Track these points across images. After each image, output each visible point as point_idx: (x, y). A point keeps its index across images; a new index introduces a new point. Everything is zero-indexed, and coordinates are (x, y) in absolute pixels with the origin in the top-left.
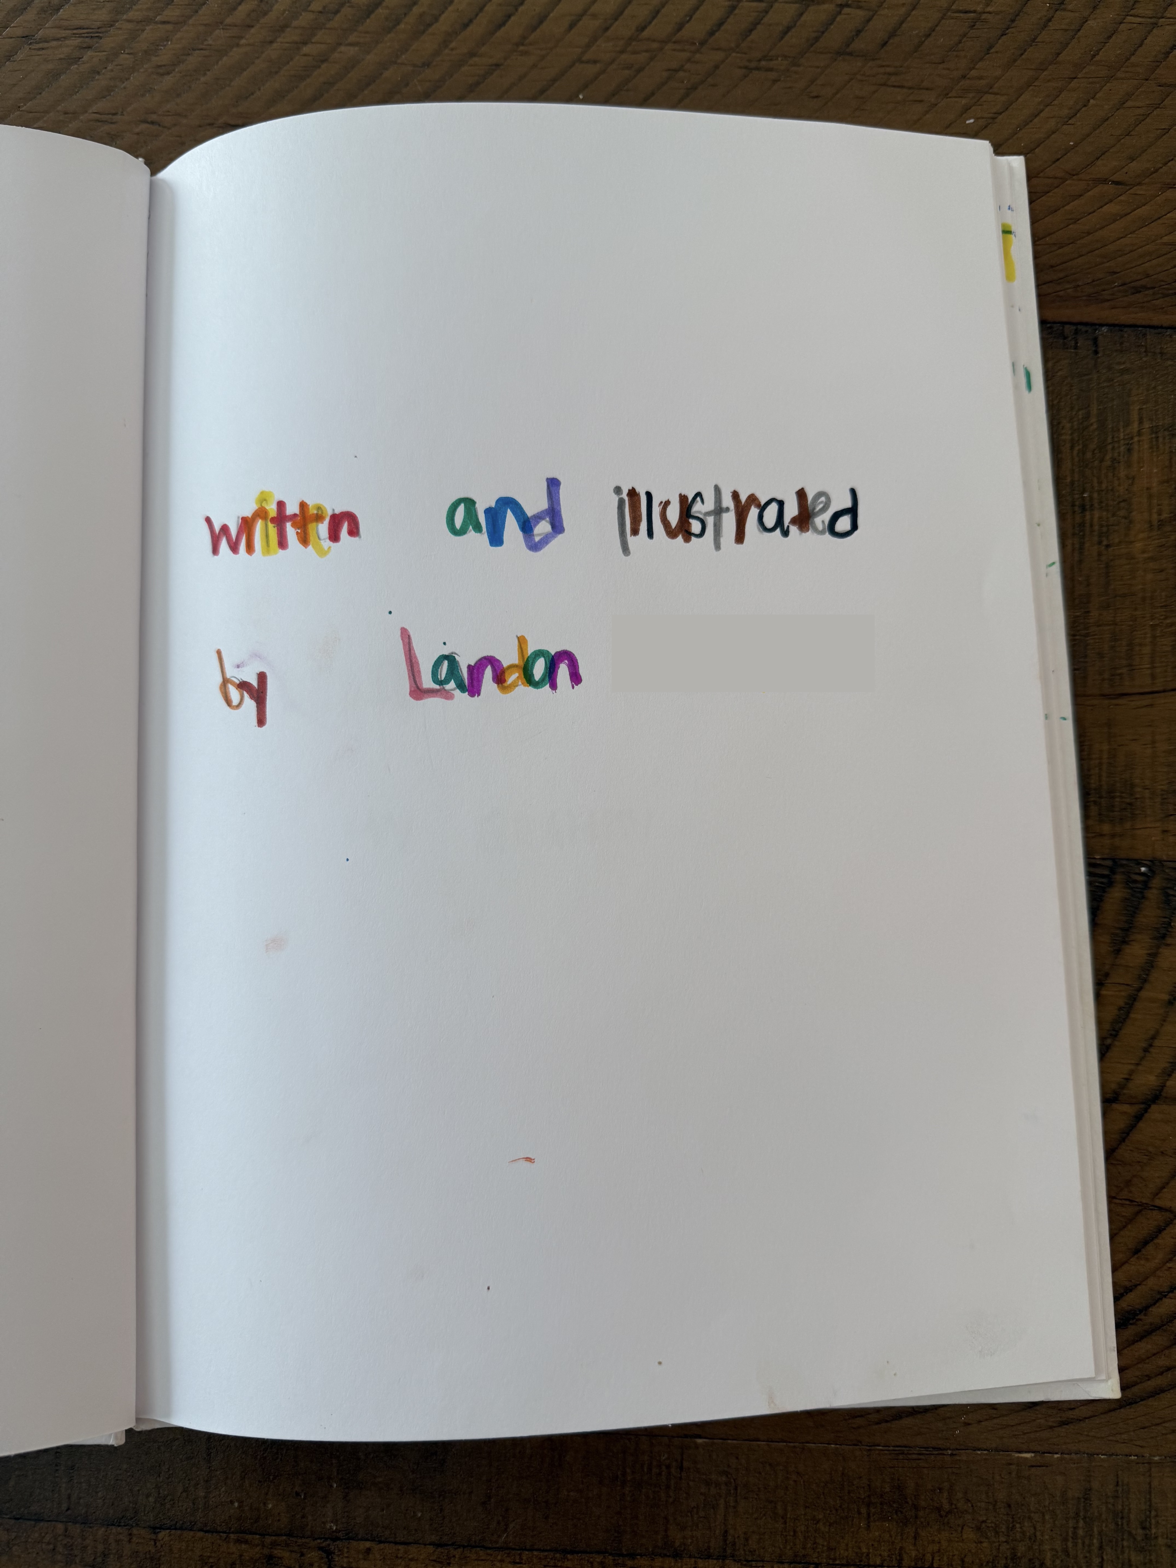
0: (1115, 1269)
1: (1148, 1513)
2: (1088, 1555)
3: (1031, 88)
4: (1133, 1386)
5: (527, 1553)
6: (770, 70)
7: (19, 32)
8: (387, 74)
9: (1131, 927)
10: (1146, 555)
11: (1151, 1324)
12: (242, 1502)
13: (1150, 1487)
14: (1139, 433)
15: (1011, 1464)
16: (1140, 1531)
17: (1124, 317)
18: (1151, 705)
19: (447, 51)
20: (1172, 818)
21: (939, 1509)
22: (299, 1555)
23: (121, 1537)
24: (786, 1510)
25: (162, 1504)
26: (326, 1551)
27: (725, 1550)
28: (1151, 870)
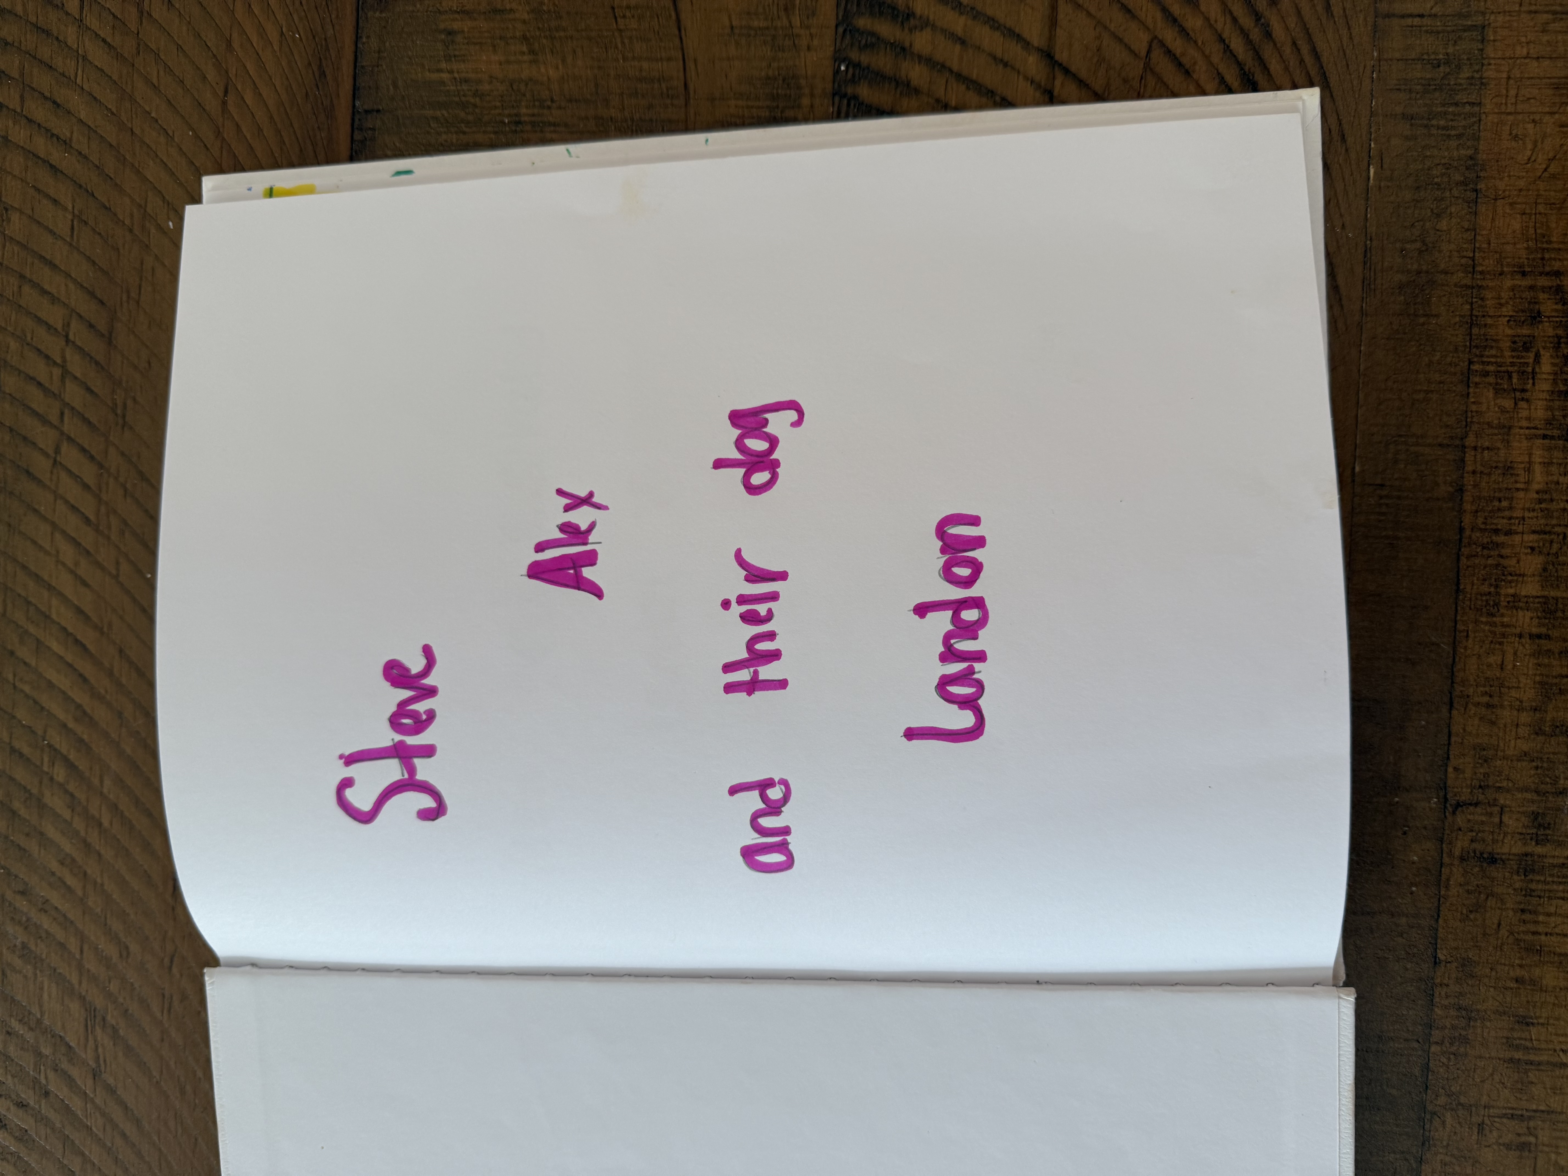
0: (1203, 93)
1: (1425, 61)
2: (1463, 116)
3: (141, 170)
4: (1310, 76)
5: (1458, 626)
6: (125, 405)
8: (128, 751)
9: (895, 80)
10: (560, 67)
11: (1253, 60)
12: (1411, 883)
13: (1402, 60)
14: (451, 72)
15: (1380, 187)
16: (1441, 69)
17: (347, 86)
19: (108, 697)
20: (796, 42)
21: (1421, 252)
22: (1460, 832)
23: (1443, 993)
24: (1420, 391)
25: (1414, 956)
26: (1456, 808)
27: (1457, 446)
28: (844, 60)
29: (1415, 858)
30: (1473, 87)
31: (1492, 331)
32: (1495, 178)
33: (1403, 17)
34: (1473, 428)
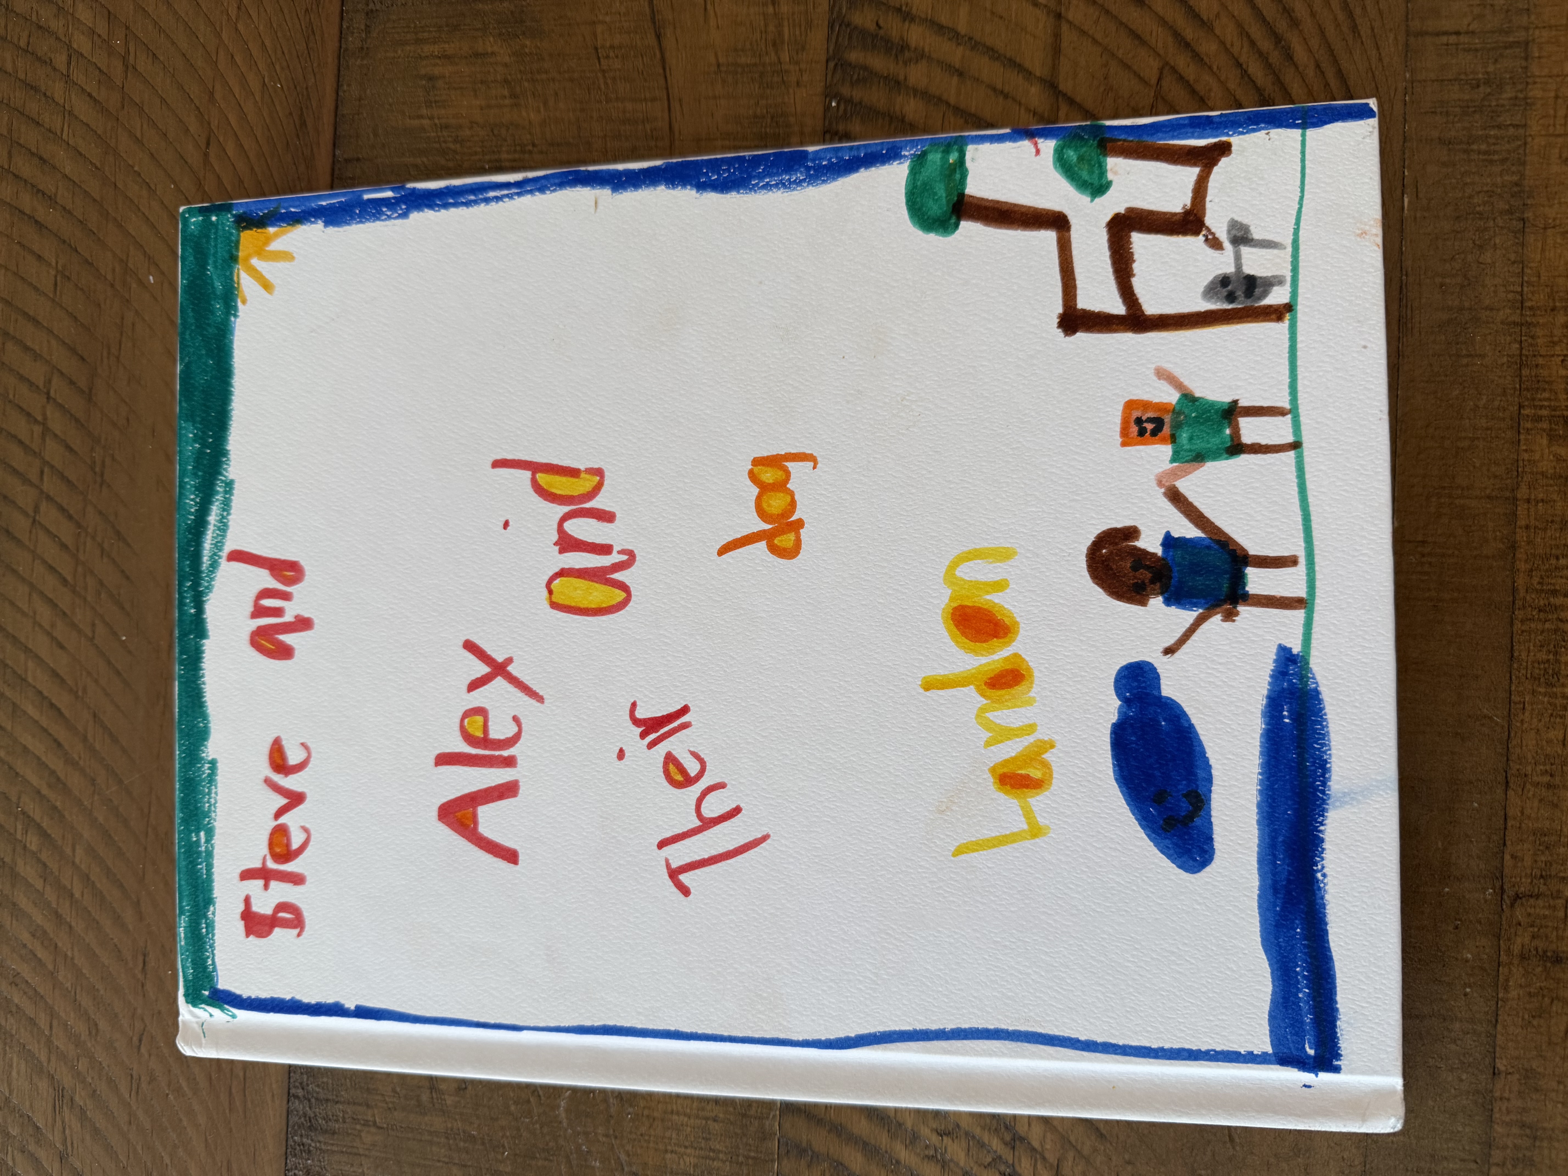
1: (1463, 82)
2: (1506, 139)
3: (123, 224)
5: (1513, 697)
6: (103, 462)
7: (57, 1165)
10: (542, 110)
12: (1465, 984)
13: (1437, 80)
14: (431, 118)
15: (1415, 218)
16: (1482, 89)
17: (327, 136)
18: (680, 100)
20: (785, 78)
21: (1462, 286)
22: (1519, 927)
23: (1504, 1109)
24: (1465, 438)
25: (1469, 1066)
26: (1515, 900)
27: (1507, 498)
28: (835, 97)
29: (1469, 956)
30: (1517, 108)
31: (1544, 373)
32: (1543, 206)
33: (1438, 34)
34: (1525, 479)
